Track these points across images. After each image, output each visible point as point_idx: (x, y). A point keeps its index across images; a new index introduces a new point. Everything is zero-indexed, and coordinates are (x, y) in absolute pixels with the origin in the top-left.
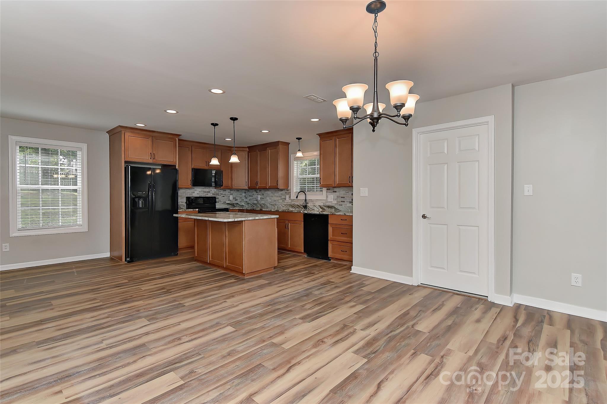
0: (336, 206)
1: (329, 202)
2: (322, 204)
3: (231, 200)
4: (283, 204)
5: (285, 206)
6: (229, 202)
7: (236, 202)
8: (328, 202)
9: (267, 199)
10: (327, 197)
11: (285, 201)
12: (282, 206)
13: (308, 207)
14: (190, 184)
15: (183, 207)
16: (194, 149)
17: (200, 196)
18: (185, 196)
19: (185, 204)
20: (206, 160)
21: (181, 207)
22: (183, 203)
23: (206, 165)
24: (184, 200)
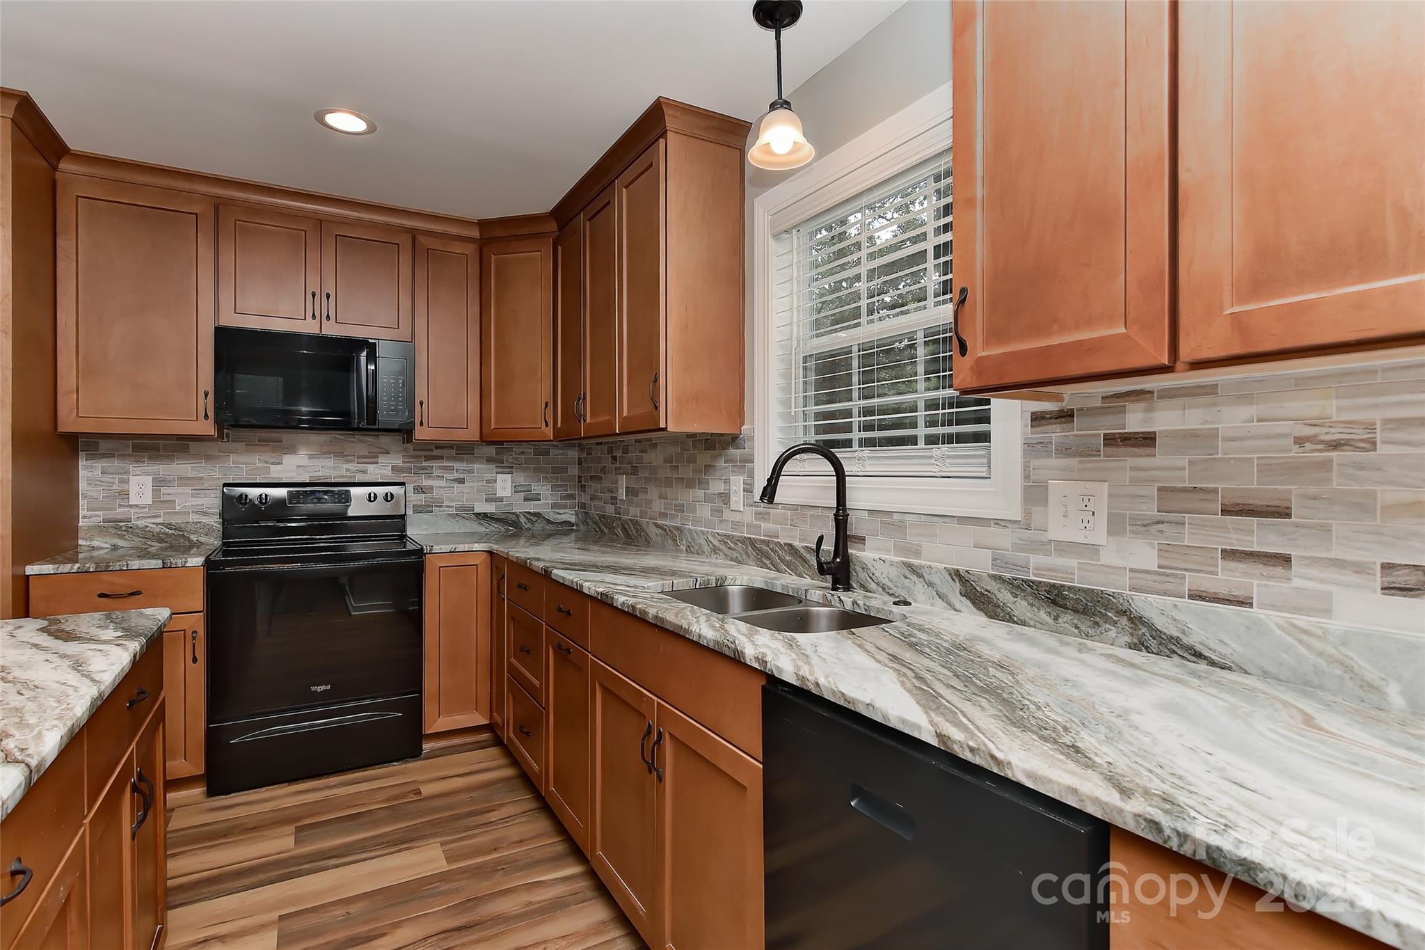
0: (1150, 606)
1: (1062, 547)
2: (980, 564)
3: (501, 499)
4: (714, 536)
5: (723, 547)
6: (490, 508)
7: (532, 507)
8: (1042, 547)
9: (649, 496)
10: (1035, 494)
11: (727, 515)
12: (708, 541)
13: (858, 575)
14: (206, 416)
15: (202, 539)
16: (235, 223)
17: (319, 479)
18: (218, 478)
19: (214, 521)
20: (313, 286)
21: (194, 538)
22: (205, 514)
23: (314, 314)
24: (213, 502)
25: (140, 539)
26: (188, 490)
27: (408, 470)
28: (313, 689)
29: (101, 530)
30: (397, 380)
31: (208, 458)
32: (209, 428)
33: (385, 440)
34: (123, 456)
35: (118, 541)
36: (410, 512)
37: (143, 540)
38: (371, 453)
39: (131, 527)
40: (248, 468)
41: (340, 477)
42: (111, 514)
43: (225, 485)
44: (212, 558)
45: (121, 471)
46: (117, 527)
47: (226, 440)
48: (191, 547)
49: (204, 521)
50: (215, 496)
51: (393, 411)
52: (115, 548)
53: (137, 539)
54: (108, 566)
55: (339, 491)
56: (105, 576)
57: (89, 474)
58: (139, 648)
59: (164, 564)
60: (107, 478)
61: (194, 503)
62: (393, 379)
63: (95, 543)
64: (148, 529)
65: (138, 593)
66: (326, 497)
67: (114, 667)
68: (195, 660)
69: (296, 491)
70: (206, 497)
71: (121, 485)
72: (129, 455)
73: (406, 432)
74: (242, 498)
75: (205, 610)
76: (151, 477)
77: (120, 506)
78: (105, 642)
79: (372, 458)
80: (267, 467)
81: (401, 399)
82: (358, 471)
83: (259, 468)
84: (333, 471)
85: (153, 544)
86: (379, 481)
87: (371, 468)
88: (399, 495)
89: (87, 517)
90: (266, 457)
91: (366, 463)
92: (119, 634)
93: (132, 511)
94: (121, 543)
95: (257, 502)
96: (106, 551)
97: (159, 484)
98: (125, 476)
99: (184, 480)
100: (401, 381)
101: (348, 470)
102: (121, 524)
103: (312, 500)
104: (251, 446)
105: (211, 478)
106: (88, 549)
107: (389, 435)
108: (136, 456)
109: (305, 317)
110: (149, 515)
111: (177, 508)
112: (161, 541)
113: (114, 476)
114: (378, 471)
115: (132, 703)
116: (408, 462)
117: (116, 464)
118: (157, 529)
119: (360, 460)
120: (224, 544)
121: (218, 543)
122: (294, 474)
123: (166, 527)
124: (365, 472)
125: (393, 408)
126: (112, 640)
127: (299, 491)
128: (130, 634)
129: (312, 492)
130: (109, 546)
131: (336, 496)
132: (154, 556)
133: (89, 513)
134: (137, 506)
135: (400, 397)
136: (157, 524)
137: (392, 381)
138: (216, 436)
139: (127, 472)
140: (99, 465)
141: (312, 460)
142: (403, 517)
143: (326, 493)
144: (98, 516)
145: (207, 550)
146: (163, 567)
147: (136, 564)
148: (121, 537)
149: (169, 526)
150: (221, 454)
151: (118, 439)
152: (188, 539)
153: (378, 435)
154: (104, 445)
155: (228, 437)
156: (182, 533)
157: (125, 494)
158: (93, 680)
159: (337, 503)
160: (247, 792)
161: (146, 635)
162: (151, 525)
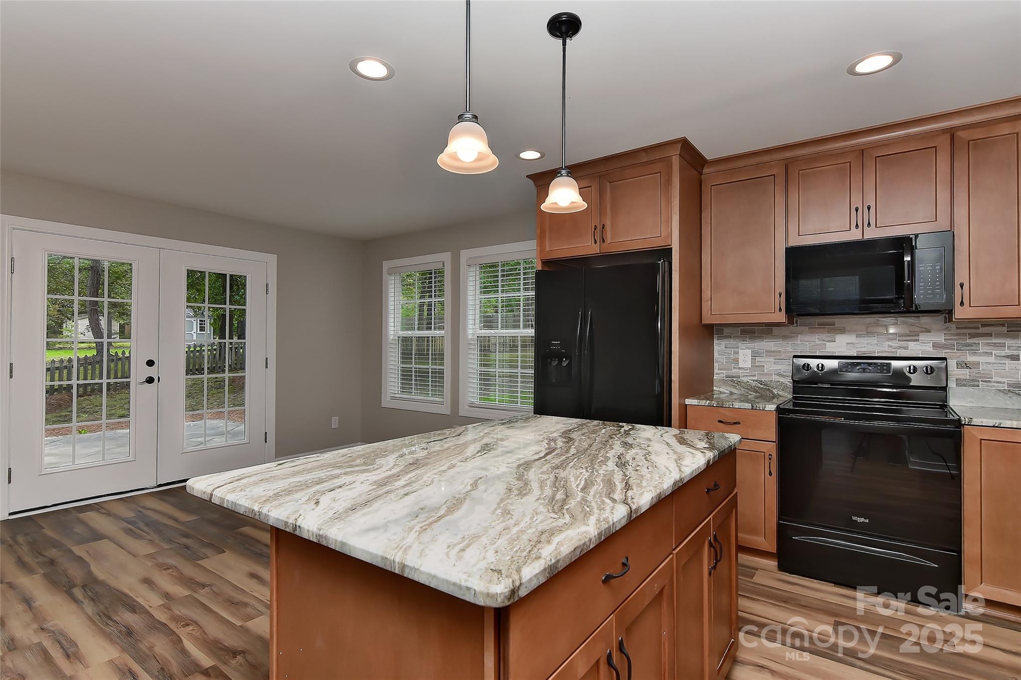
14: (780, 309)
15: (780, 393)
16: (799, 173)
17: (864, 354)
18: (791, 352)
19: (788, 381)
20: (857, 202)
21: (775, 391)
22: (782, 376)
23: (857, 224)
24: (786, 368)
25: (744, 389)
26: (772, 359)
27: (951, 347)
28: (854, 518)
29: (724, 382)
30: (934, 266)
31: (784, 337)
32: (781, 317)
33: (925, 320)
34: (736, 337)
35: (733, 389)
36: (952, 384)
37: (746, 390)
38: (912, 332)
39: (740, 382)
40: (810, 345)
41: (882, 352)
42: (730, 373)
43: (795, 357)
44: (781, 406)
45: (735, 346)
46: (733, 380)
47: (795, 325)
48: (771, 398)
49: (781, 381)
50: (787, 363)
51: (929, 294)
52: (731, 393)
53: (743, 389)
54: (723, 404)
55: (881, 363)
56: (722, 410)
57: (719, 348)
58: (712, 457)
59: (752, 406)
60: (728, 351)
61: (776, 368)
62: (930, 266)
63: (721, 390)
64: (748, 383)
65: (738, 423)
66: (870, 368)
67: (693, 465)
68: (770, 474)
69: (846, 363)
70: (783, 365)
71: (735, 355)
72: (739, 337)
73: (946, 313)
74: (807, 367)
75: (777, 441)
76: (750, 350)
77: (734, 368)
78: (698, 449)
79: (913, 336)
80: (823, 344)
81: (938, 283)
82: (900, 348)
83: (818, 344)
84: (877, 348)
85: (751, 393)
86: (920, 356)
87: (911, 345)
88: (939, 368)
89: (719, 374)
90: (824, 336)
91: (907, 341)
92: (707, 446)
93: (741, 371)
94: (734, 391)
95: (816, 370)
96: (726, 395)
97: (755, 355)
98: (736, 350)
99: (769, 353)
100: (939, 267)
101: (890, 346)
102: (735, 379)
103: (858, 369)
104: (813, 329)
105: (786, 352)
106: (718, 392)
107: (930, 316)
108: (742, 337)
109: (850, 229)
110: (749, 374)
111: (766, 371)
112: (756, 392)
113: (731, 349)
114: (918, 347)
115: (709, 491)
116: (951, 339)
117: (731, 342)
118: (754, 384)
119: (901, 338)
120: (793, 397)
121: (790, 396)
122: (844, 349)
123: (759, 383)
124: (906, 348)
125: (930, 292)
126: (702, 449)
127: (848, 363)
128: (712, 447)
129: (858, 364)
130: (728, 392)
131: (879, 368)
132: (747, 401)
133: (719, 371)
134: (743, 368)
135: (938, 281)
136: (754, 381)
137: (929, 268)
138: (787, 323)
139: (738, 347)
140: (724, 342)
141: (859, 339)
142: (944, 389)
143: (870, 364)
144: (723, 373)
145: (781, 401)
146: (752, 409)
147: (737, 405)
148: (735, 387)
149: (761, 382)
150: (793, 335)
151: (733, 326)
152: (772, 392)
153: (919, 317)
154: (726, 331)
155: (797, 323)
156: (768, 388)
157: (736, 361)
158: (680, 470)
159: (879, 373)
160: (804, 578)
161: (719, 450)
162: (750, 381)
